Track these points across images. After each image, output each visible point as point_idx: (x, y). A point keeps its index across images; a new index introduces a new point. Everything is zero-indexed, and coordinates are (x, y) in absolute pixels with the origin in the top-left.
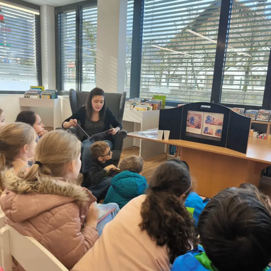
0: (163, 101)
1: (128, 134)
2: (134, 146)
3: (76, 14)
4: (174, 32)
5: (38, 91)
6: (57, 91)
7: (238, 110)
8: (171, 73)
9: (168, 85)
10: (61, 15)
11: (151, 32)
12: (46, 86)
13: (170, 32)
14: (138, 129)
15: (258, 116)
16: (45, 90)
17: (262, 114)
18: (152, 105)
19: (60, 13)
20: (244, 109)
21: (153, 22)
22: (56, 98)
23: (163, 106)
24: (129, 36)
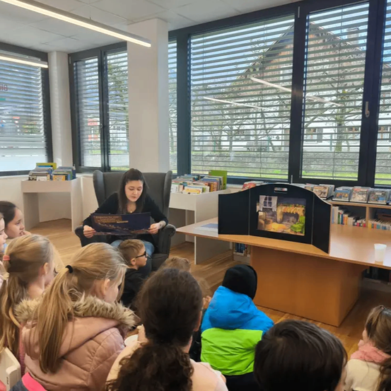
0: (224, 178)
1: (177, 230)
2: (186, 242)
3: (98, 62)
4: (234, 72)
5: (48, 170)
6: (74, 169)
7: (325, 188)
8: (235, 128)
9: (231, 144)
10: (78, 63)
11: (203, 68)
12: (59, 162)
13: (229, 73)
14: (191, 222)
15: (353, 196)
16: (57, 167)
17: (358, 193)
18: (209, 185)
19: (76, 62)
20: (333, 186)
21: (205, 55)
22: (74, 177)
23: (224, 184)
24: (173, 80)
